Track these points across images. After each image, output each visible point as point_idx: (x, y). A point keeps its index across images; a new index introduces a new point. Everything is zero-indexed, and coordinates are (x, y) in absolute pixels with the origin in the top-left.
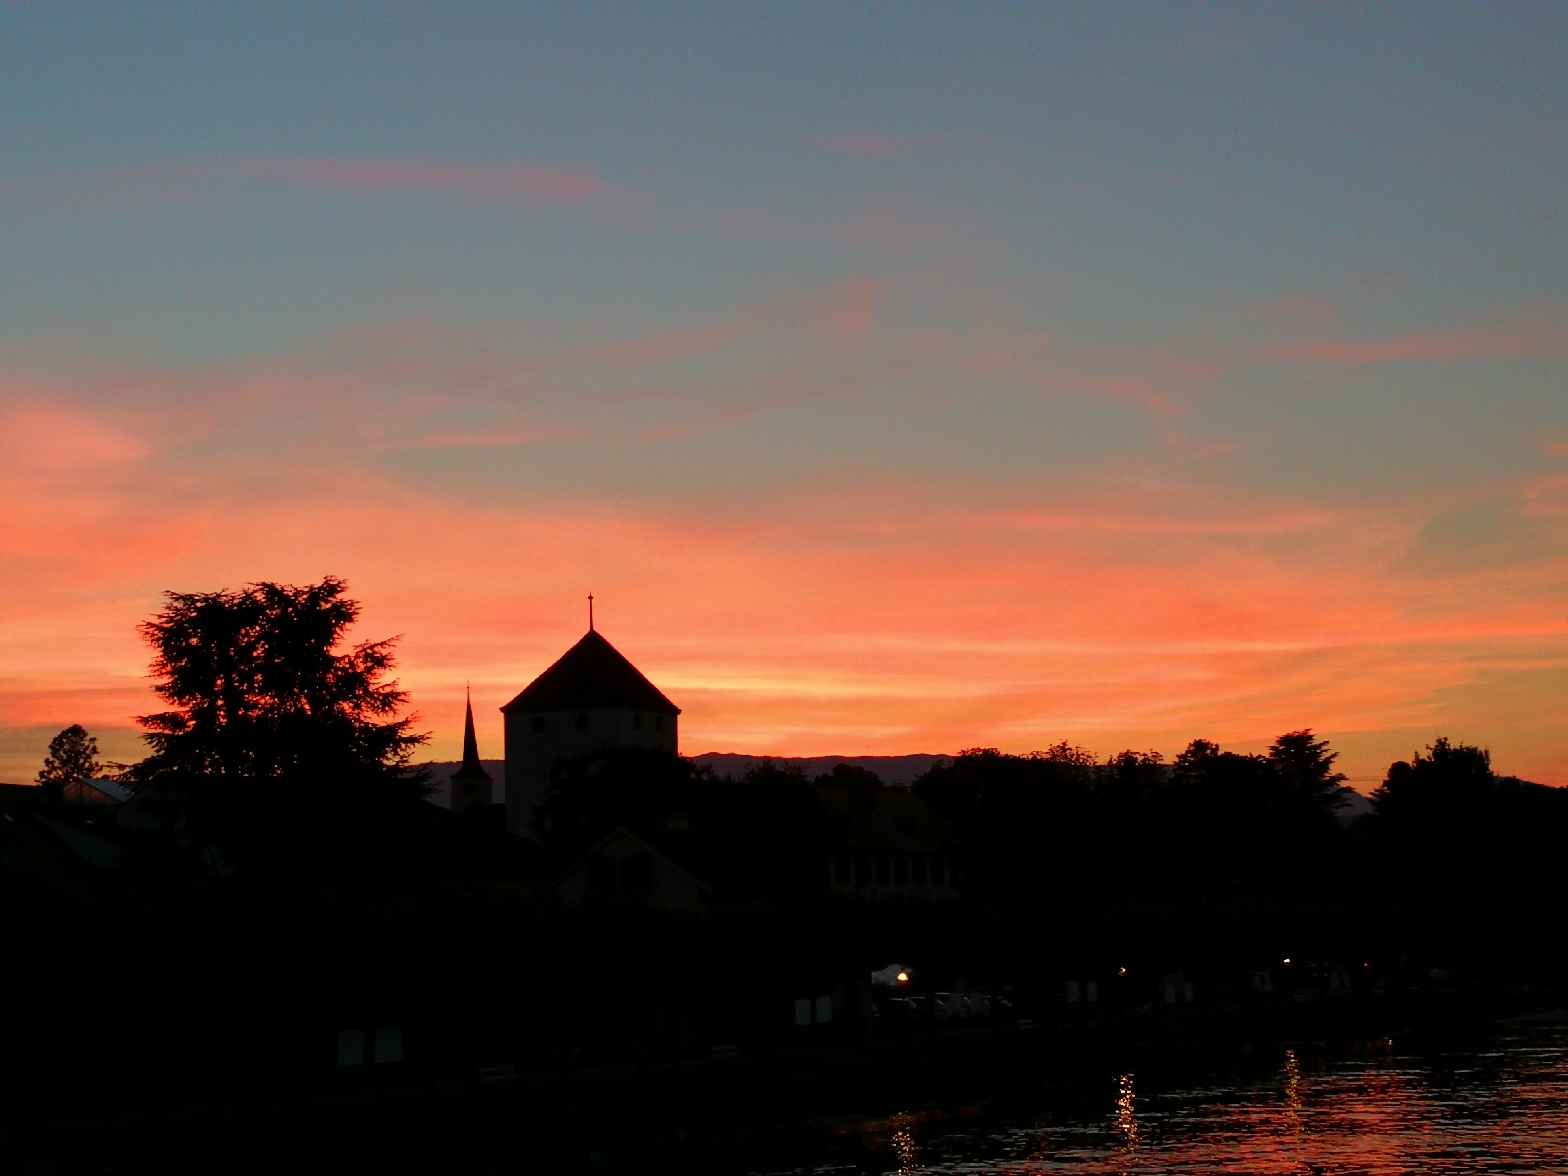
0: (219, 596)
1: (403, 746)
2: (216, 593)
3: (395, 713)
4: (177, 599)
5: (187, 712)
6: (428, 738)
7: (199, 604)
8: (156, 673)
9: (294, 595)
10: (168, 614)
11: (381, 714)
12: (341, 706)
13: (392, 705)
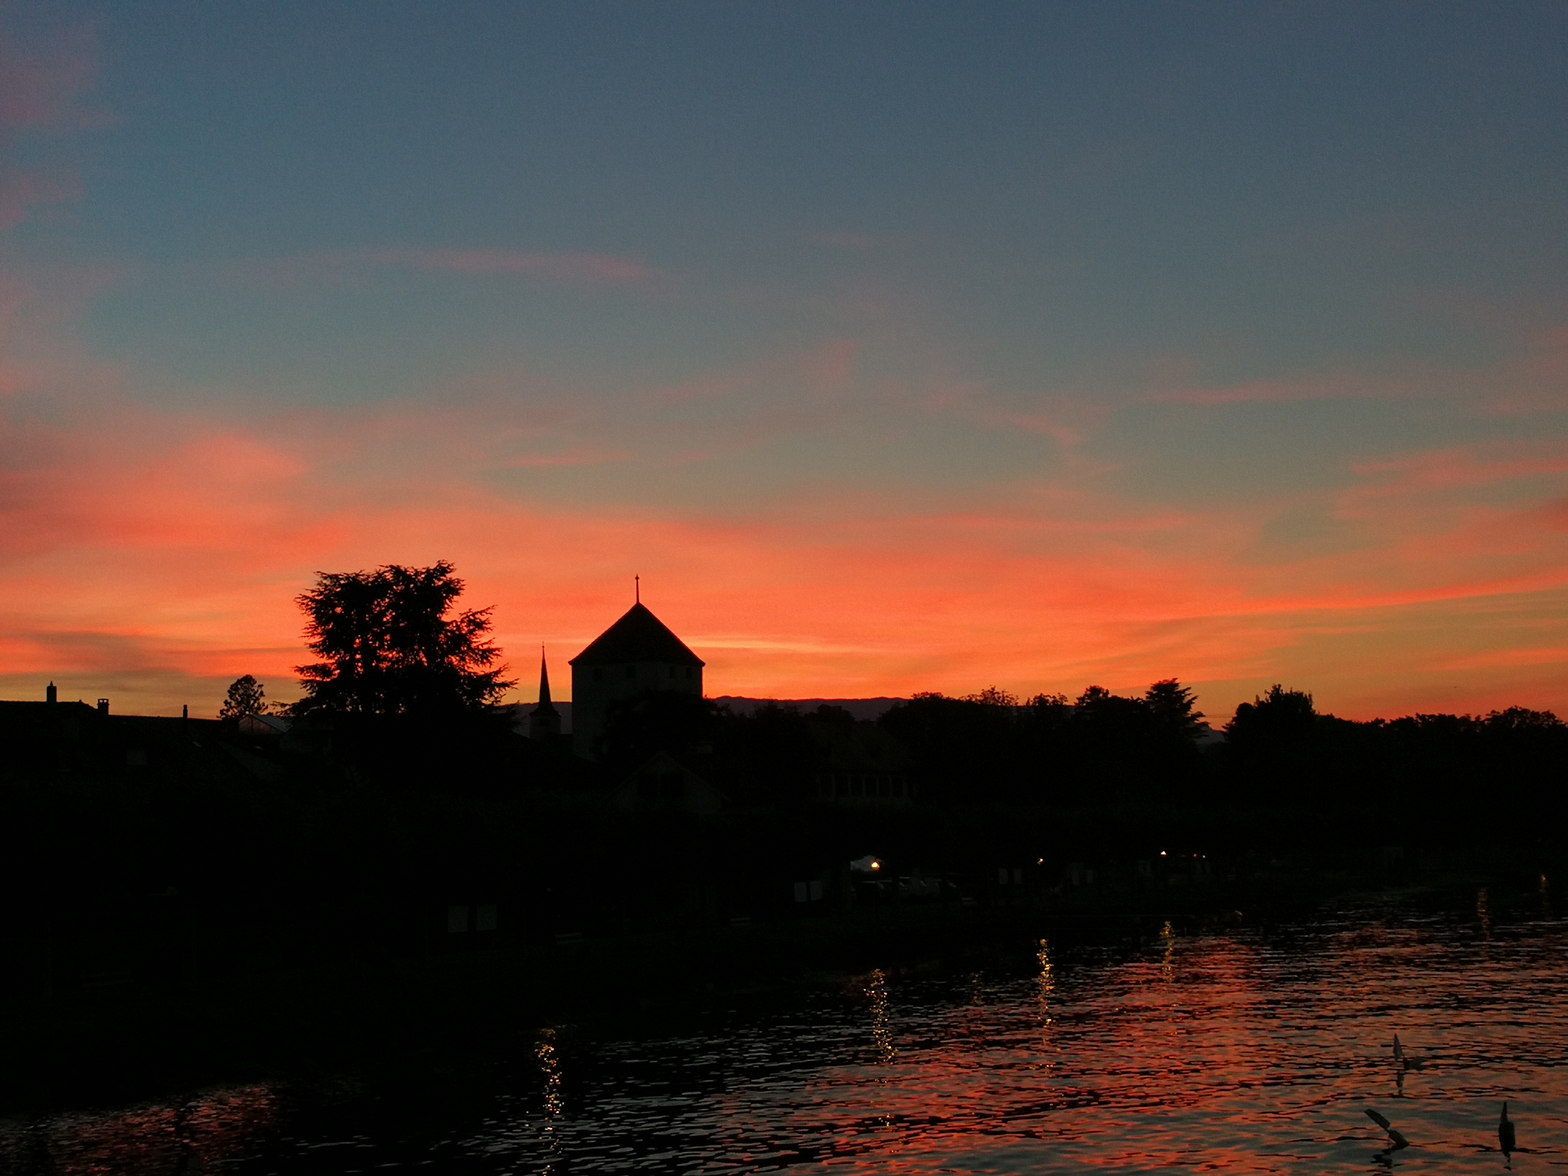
0: (357, 575)
1: (497, 690)
2: (355, 573)
3: (491, 664)
4: (325, 578)
5: (333, 664)
6: (516, 684)
7: (342, 582)
8: (310, 634)
9: (415, 575)
10: (318, 589)
11: (480, 665)
12: (450, 660)
13: (489, 658)
